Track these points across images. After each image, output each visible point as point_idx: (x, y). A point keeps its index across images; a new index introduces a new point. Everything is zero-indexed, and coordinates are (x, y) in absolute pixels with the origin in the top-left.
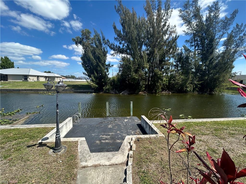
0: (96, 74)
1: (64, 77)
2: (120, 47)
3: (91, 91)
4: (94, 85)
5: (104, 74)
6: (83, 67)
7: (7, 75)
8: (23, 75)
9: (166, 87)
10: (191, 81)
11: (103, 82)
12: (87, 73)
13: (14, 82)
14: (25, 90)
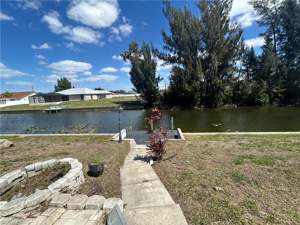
0: (145, 90)
1: (114, 92)
2: (170, 56)
3: (141, 107)
4: (144, 101)
5: (153, 88)
6: (132, 82)
7: (68, 96)
8: (80, 95)
9: (230, 99)
10: (266, 89)
11: (153, 97)
12: (136, 88)
13: (74, 101)
14: (83, 108)
